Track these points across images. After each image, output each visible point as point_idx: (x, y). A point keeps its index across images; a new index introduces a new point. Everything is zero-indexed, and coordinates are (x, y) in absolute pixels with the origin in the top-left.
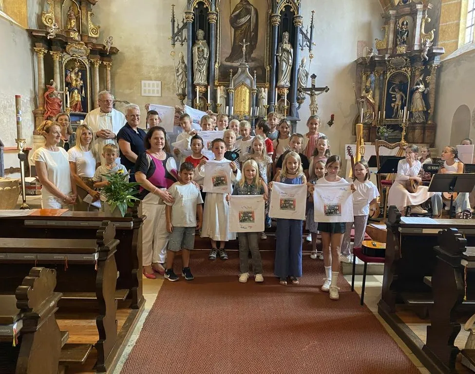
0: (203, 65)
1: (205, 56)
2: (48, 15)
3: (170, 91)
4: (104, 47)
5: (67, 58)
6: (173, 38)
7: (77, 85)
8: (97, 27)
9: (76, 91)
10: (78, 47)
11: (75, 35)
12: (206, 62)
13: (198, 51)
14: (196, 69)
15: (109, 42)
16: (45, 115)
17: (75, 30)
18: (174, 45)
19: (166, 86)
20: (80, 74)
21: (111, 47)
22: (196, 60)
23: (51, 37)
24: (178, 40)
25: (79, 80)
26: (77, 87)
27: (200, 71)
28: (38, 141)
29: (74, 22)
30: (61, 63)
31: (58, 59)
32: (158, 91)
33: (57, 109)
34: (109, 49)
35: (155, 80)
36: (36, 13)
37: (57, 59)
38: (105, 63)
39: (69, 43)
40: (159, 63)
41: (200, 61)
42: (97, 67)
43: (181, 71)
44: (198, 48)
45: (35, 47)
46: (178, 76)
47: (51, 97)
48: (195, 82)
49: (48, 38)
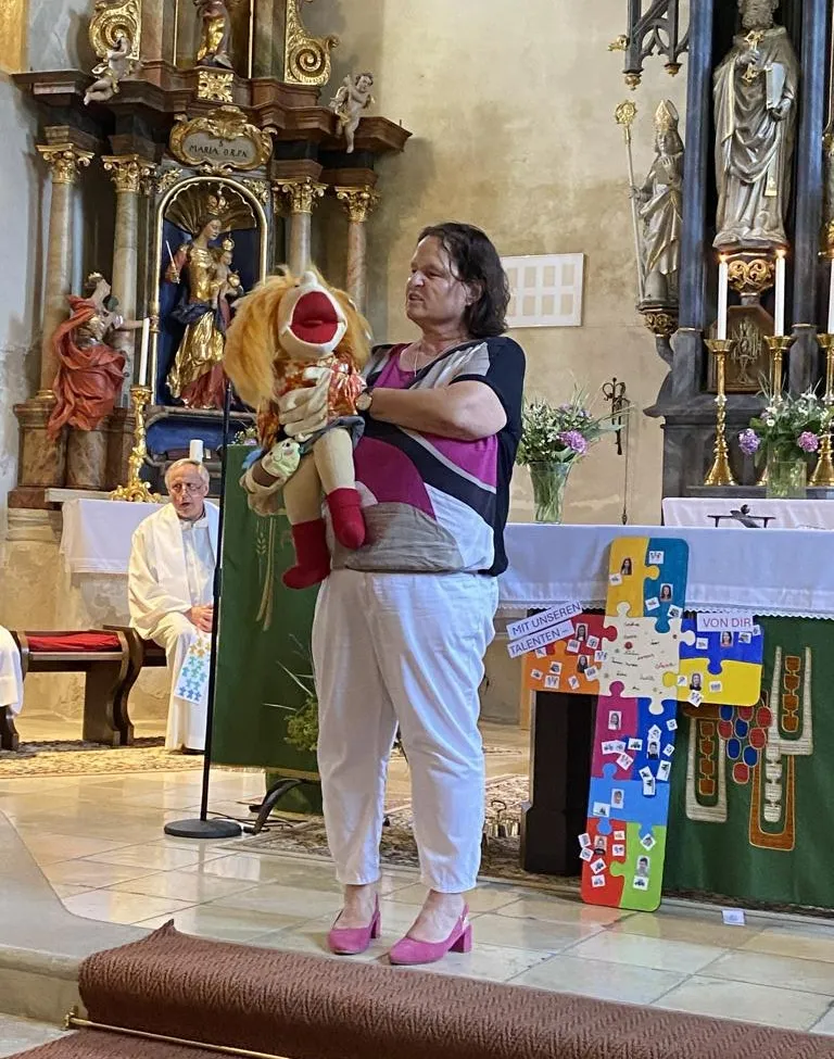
0: (761, 146)
1: (773, 102)
2: (112, 12)
3: (621, 295)
4: (336, 118)
5: (175, 181)
6: (633, 41)
7: (210, 293)
8: (320, 42)
9: (207, 320)
10: (220, 128)
11: (216, 86)
12: (775, 132)
13: (739, 81)
14: (728, 174)
15: (354, 98)
16: (52, 422)
17: (219, 65)
18: (635, 71)
19: (607, 275)
20: (228, 244)
21: (362, 120)
22: (728, 124)
23: (99, 96)
24: (656, 49)
25: (223, 271)
26: (211, 302)
27: (745, 181)
28: (22, 531)
29: (219, 30)
30: (145, 203)
31: (133, 187)
32: (567, 299)
33: (99, 393)
34: (351, 130)
35: (561, 250)
36: (72, 13)
37: (129, 187)
38: (342, 193)
39: (179, 118)
40: (580, 170)
41: (745, 131)
42: (303, 209)
43: (660, 189)
44: (741, 69)
45: (45, 143)
46: (647, 218)
47: (79, 343)
48: (719, 239)
49: (86, 101)
